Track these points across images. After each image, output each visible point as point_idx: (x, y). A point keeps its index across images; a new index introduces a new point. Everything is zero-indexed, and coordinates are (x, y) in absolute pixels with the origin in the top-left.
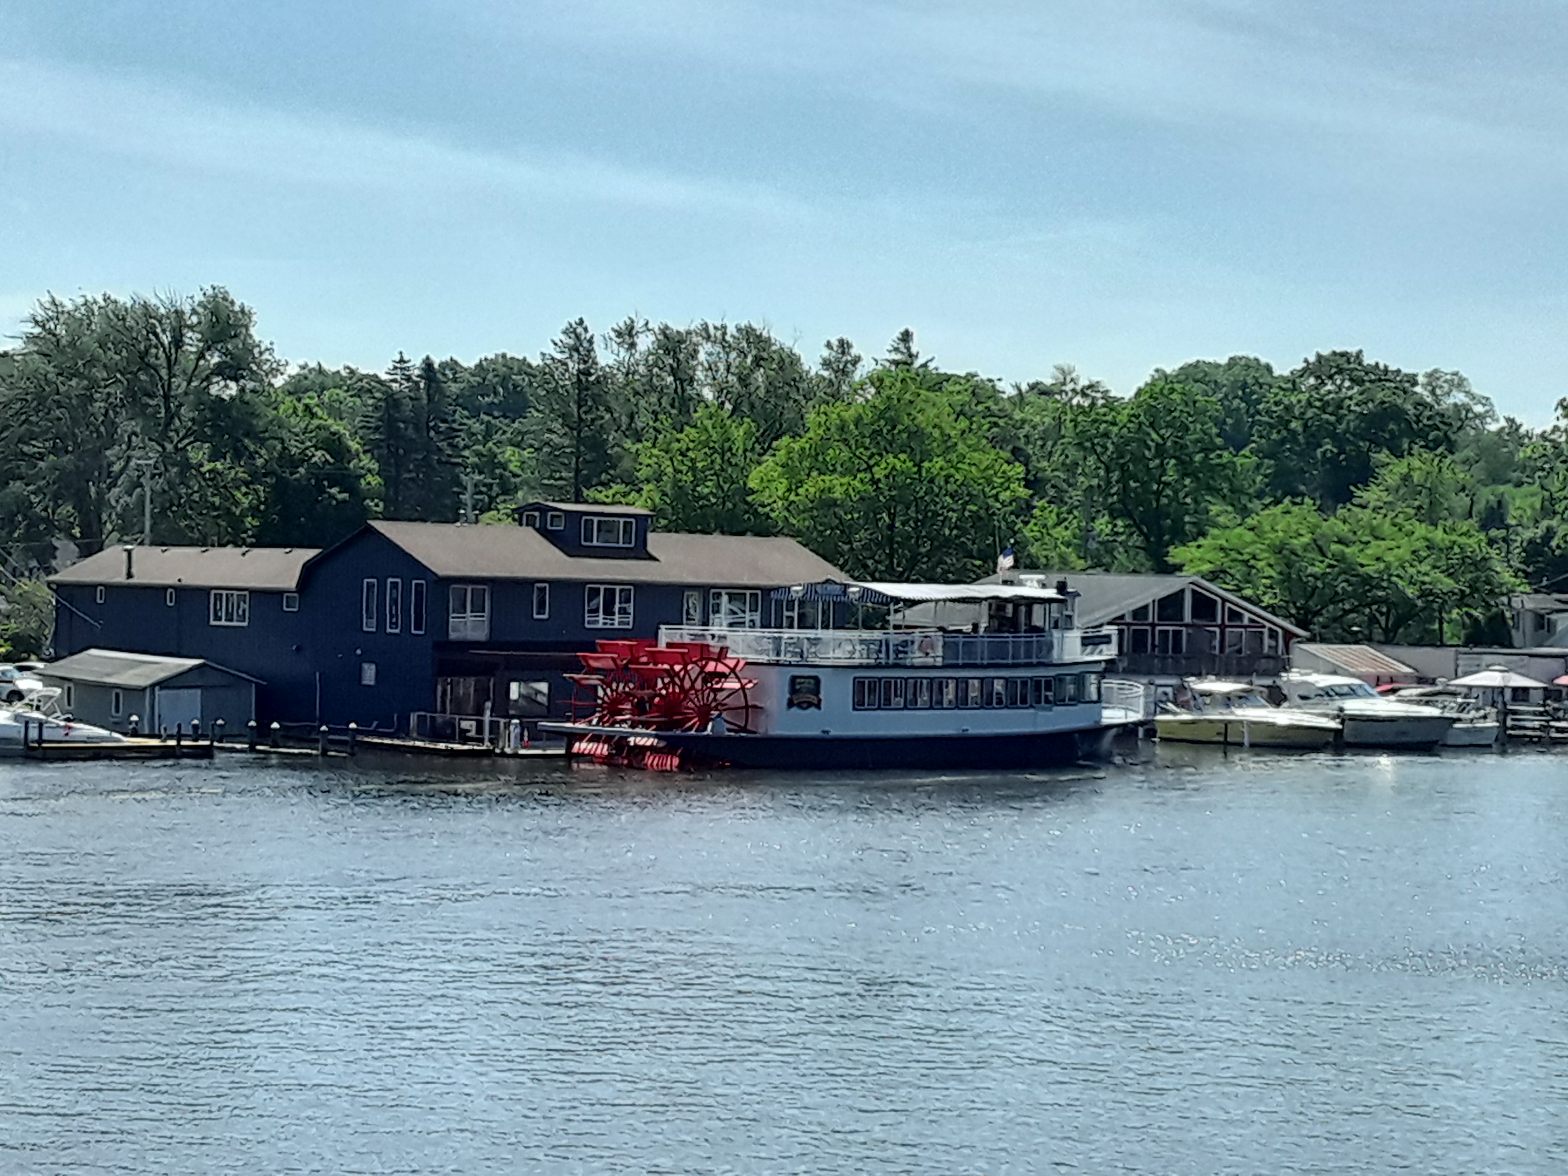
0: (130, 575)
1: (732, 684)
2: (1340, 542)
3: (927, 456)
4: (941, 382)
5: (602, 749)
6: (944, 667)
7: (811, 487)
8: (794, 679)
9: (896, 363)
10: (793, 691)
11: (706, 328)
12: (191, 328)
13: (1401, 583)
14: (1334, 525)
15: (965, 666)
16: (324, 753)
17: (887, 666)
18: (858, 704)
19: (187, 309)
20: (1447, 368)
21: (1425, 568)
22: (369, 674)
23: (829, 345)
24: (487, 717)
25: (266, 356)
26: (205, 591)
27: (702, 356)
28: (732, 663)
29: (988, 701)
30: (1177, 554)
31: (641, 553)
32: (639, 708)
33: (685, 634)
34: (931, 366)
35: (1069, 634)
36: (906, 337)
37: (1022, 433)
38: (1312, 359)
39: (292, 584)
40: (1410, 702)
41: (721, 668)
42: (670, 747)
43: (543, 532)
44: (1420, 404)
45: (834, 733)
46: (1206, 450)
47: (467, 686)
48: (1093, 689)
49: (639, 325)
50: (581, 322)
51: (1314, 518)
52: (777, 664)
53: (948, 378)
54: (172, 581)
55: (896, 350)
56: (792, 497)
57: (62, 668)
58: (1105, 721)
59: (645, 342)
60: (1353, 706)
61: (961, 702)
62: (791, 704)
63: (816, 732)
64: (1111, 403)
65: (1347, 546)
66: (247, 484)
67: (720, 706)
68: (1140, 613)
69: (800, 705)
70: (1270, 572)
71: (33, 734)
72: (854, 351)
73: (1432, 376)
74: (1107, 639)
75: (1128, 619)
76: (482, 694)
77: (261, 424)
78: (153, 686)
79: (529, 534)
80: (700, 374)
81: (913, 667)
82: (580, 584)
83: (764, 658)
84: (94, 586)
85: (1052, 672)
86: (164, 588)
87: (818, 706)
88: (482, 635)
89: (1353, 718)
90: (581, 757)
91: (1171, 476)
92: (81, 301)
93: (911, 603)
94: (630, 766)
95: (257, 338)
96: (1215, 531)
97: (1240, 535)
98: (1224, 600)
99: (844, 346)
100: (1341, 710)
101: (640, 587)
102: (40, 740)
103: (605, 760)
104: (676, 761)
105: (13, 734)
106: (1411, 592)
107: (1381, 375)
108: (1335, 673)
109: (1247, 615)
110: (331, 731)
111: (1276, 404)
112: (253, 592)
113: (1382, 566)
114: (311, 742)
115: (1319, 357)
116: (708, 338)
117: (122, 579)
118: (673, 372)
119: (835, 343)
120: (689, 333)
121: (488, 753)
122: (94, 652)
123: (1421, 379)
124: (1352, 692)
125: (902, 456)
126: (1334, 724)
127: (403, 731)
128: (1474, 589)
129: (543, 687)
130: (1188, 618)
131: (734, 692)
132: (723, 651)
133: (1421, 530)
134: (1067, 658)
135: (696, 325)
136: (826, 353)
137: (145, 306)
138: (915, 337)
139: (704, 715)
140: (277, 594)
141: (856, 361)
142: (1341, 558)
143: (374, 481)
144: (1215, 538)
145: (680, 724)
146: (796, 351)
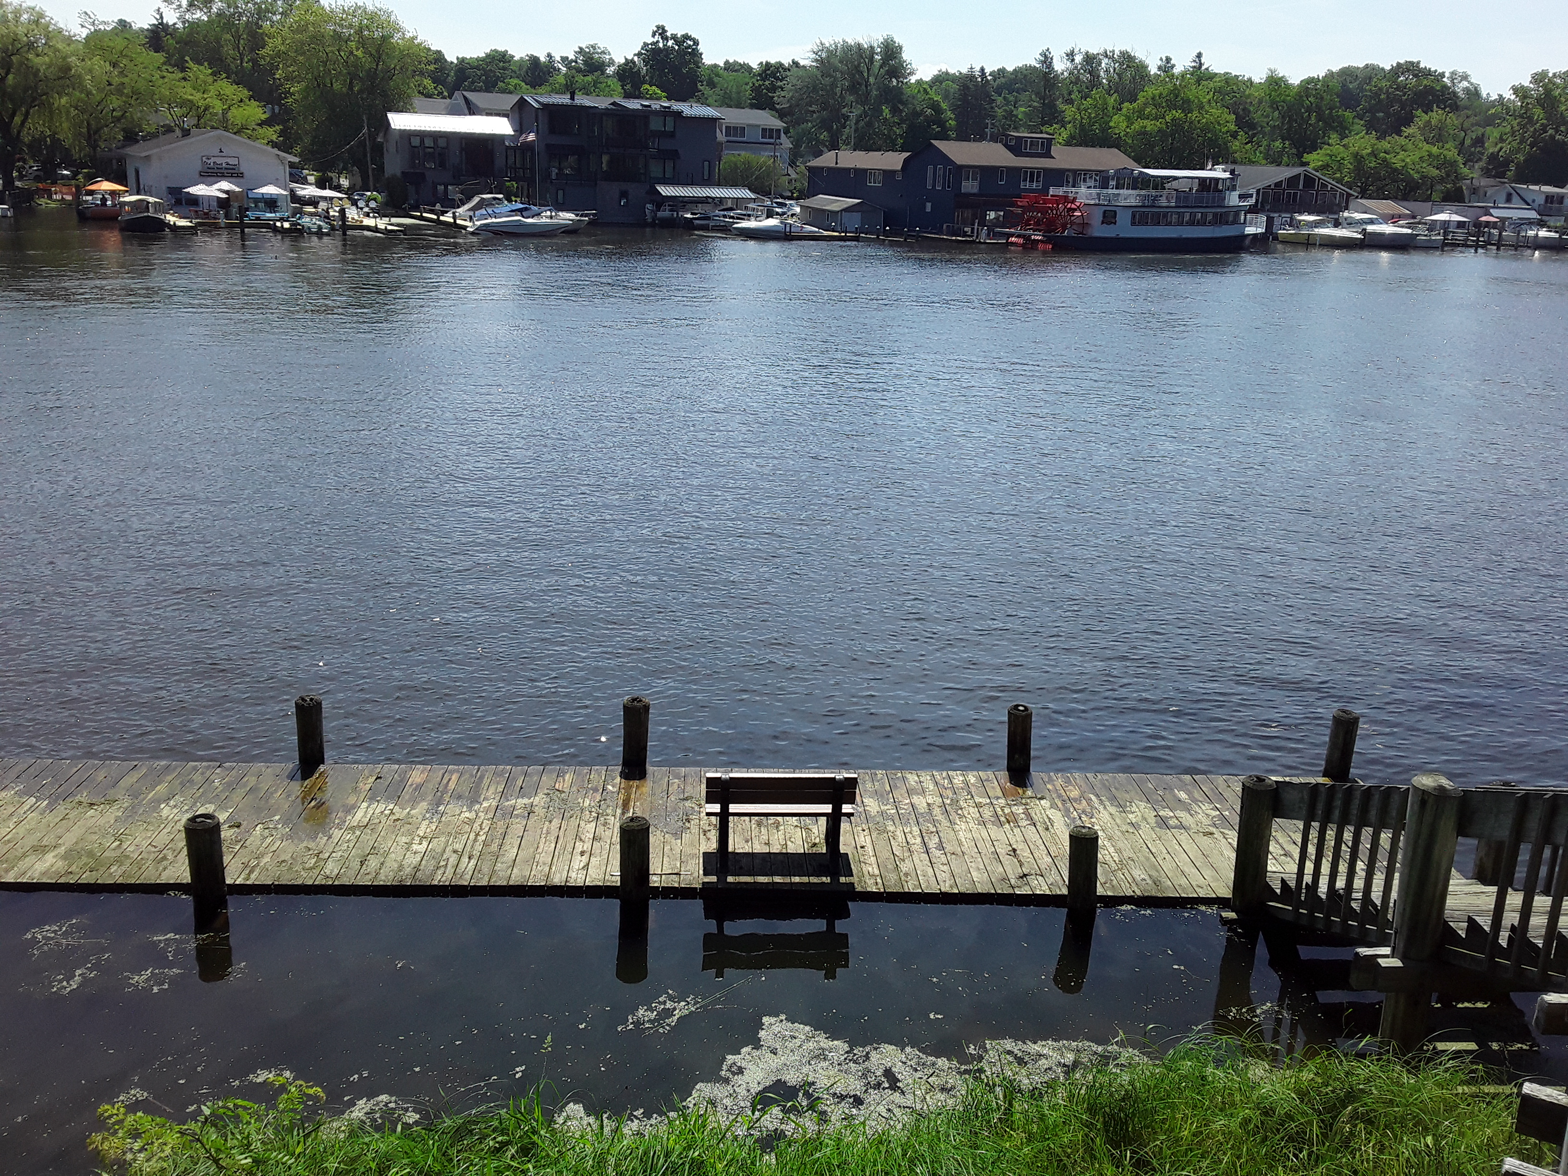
0: (837, 163)
1: (1077, 214)
2: (1385, 152)
3: (1191, 111)
4: (1212, 76)
5: (1021, 241)
6: (1176, 207)
7: (1136, 126)
8: (1105, 211)
9: (1194, 67)
10: (1104, 217)
11: (1106, 53)
12: (877, 54)
13: (1412, 172)
14: (1385, 145)
15: (1183, 207)
16: (905, 240)
17: (1148, 206)
18: (1133, 223)
19: (876, 45)
20: (1460, 70)
21: (1424, 165)
22: (929, 207)
23: (1161, 59)
24: (976, 227)
25: (909, 66)
26: (866, 170)
27: (1103, 65)
28: (1078, 204)
29: (1192, 223)
30: (1307, 157)
31: (1048, 155)
32: (1037, 223)
33: (1061, 191)
34: (1210, 69)
35: (1234, 193)
36: (1199, 55)
37: (1249, 101)
38: (1395, 65)
39: (899, 168)
40: (1402, 227)
41: (1073, 206)
42: (1048, 240)
43: (1006, 146)
44: (1445, 87)
45: (1121, 235)
46: (1331, 109)
47: (968, 213)
48: (1242, 218)
49: (1076, 51)
50: (1048, 50)
51: (1373, 141)
52: (1099, 205)
53: (1216, 74)
54: (853, 166)
55: (1194, 61)
56: (1128, 130)
57: (808, 202)
58: (1246, 232)
59: (1078, 59)
60: (1370, 228)
61: (1181, 223)
62: (1103, 223)
63: (1114, 235)
64: (1288, 86)
65: (1388, 154)
66: (899, 124)
67: (1072, 223)
68: (1278, 184)
69: (1107, 224)
70: (1349, 166)
71: (788, 229)
72: (1172, 62)
73: (1453, 73)
74: (1251, 196)
75: (1272, 187)
76: (975, 216)
77: (904, 98)
78: (841, 211)
79: (999, 147)
80: (1102, 74)
81: (1159, 207)
82: (1018, 169)
83: (1092, 202)
84: (823, 168)
85: (1224, 210)
86: (850, 169)
87: (1115, 223)
88: (975, 190)
89: (1370, 234)
90: (1012, 244)
91: (1313, 120)
92: (832, 42)
93: (1176, 178)
94: (1032, 248)
95: (905, 58)
96: (1326, 147)
97: (1338, 149)
98: (1319, 179)
99: (1168, 60)
100: (1365, 230)
101: (1045, 170)
102: (790, 232)
103: (1023, 245)
104: (1051, 246)
105: (780, 229)
106: (1416, 176)
107: (1428, 73)
108: (1365, 213)
109: (1330, 186)
110: (909, 231)
111: (1375, 86)
112: (884, 171)
113: (1403, 164)
114: (900, 236)
115: (1398, 64)
116: (1106, 56)
117: (833, 165)
118: (1090, 73)
119: (1164, 59)
120: (1098, 54)
121: (973, 242)
122: (821, 196)
123: (1447, 75)
124: (1371, 222)
125: (1180, 111)
126: (1359, 236)
127: (940, 232)
128: (1448, 175)
129: (1002, 213)
130: (1301, 187)
131: (1078, 216)
132: (1075, 198)
133: (1427, 147)
134: (1231, 204)
135: (1101, 51)
136: (1160, 63)
137: (859, 44)
138: (1204, 56)
139: (1064, 228)
140: (894, 172)
141: (1173, 66)
142: (1385, 160)
143: (953, 123)
144: (1326, 149)
145: (1054, 230)
146: (1147, 62)
